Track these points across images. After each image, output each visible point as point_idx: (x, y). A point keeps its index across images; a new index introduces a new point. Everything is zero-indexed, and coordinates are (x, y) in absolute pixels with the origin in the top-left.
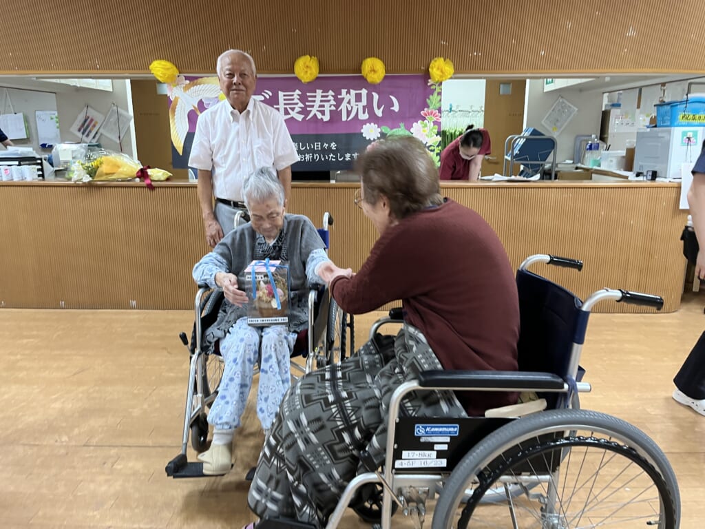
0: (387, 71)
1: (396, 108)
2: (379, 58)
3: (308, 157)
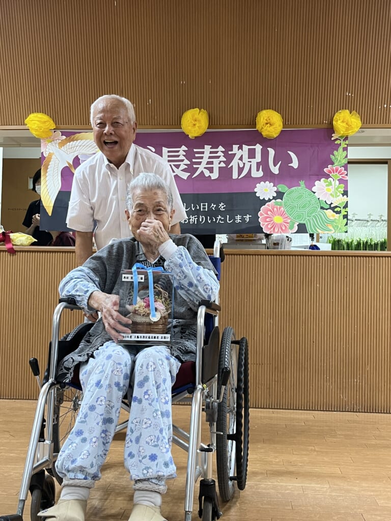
0: (285, 125)
1: (295, 164)
2: (275, 110)
3: (193, 219)
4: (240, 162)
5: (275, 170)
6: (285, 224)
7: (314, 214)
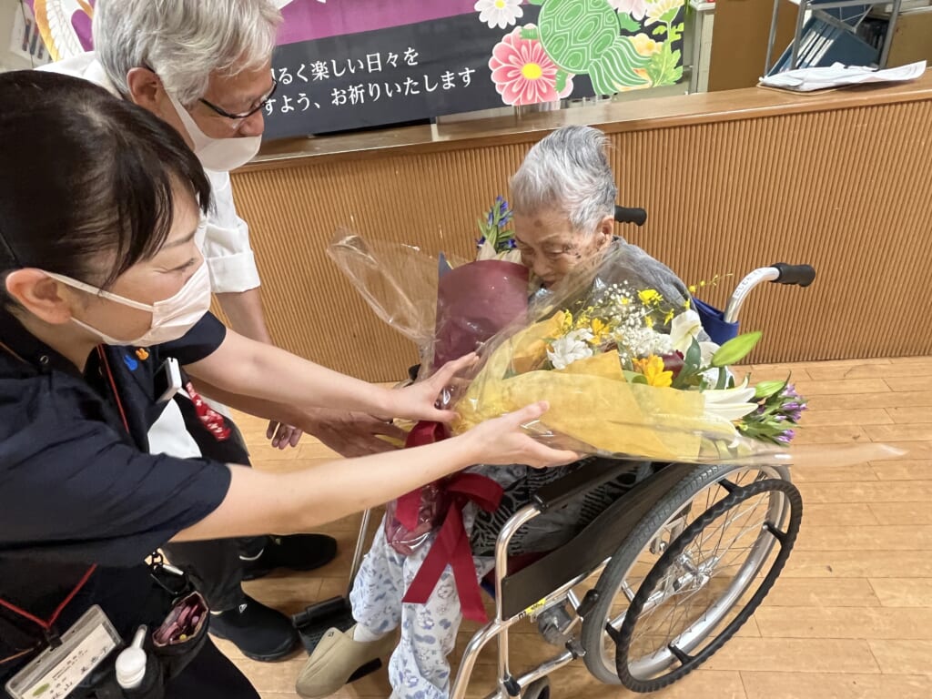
3: (356, 93)
6: (546, 80)
7: (606, 50)
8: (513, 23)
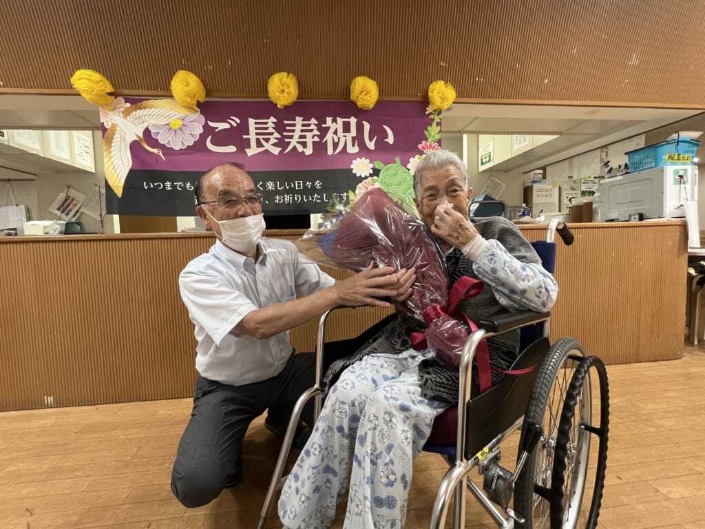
0: (381, 94)
1: (390, 139)
3: (288, 198)
4: (335, 136)
5: (371, 145)
7: (409, 192)
8: (368, 175)
